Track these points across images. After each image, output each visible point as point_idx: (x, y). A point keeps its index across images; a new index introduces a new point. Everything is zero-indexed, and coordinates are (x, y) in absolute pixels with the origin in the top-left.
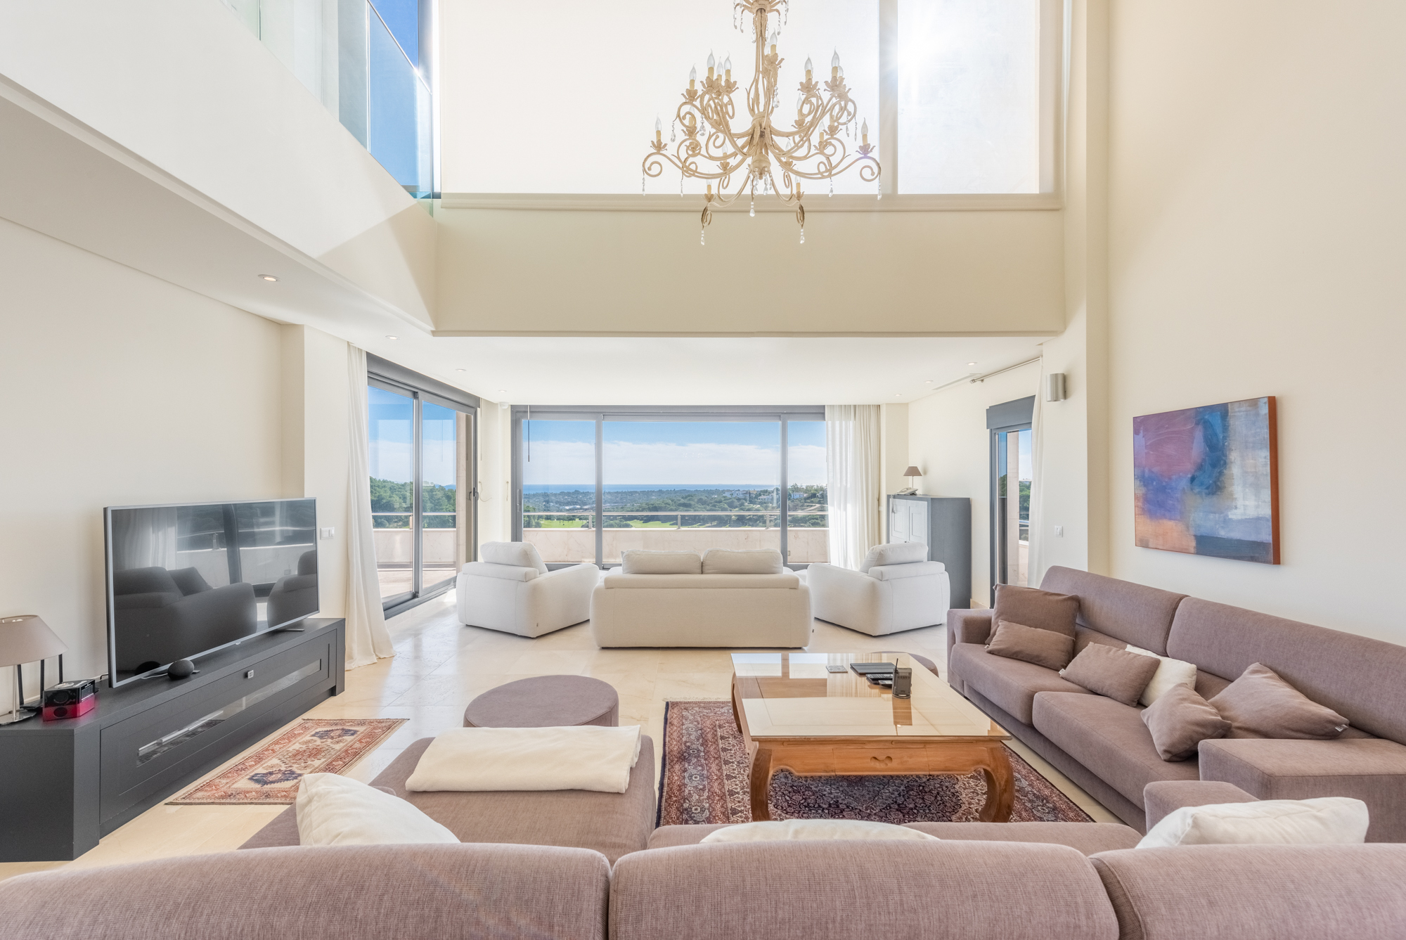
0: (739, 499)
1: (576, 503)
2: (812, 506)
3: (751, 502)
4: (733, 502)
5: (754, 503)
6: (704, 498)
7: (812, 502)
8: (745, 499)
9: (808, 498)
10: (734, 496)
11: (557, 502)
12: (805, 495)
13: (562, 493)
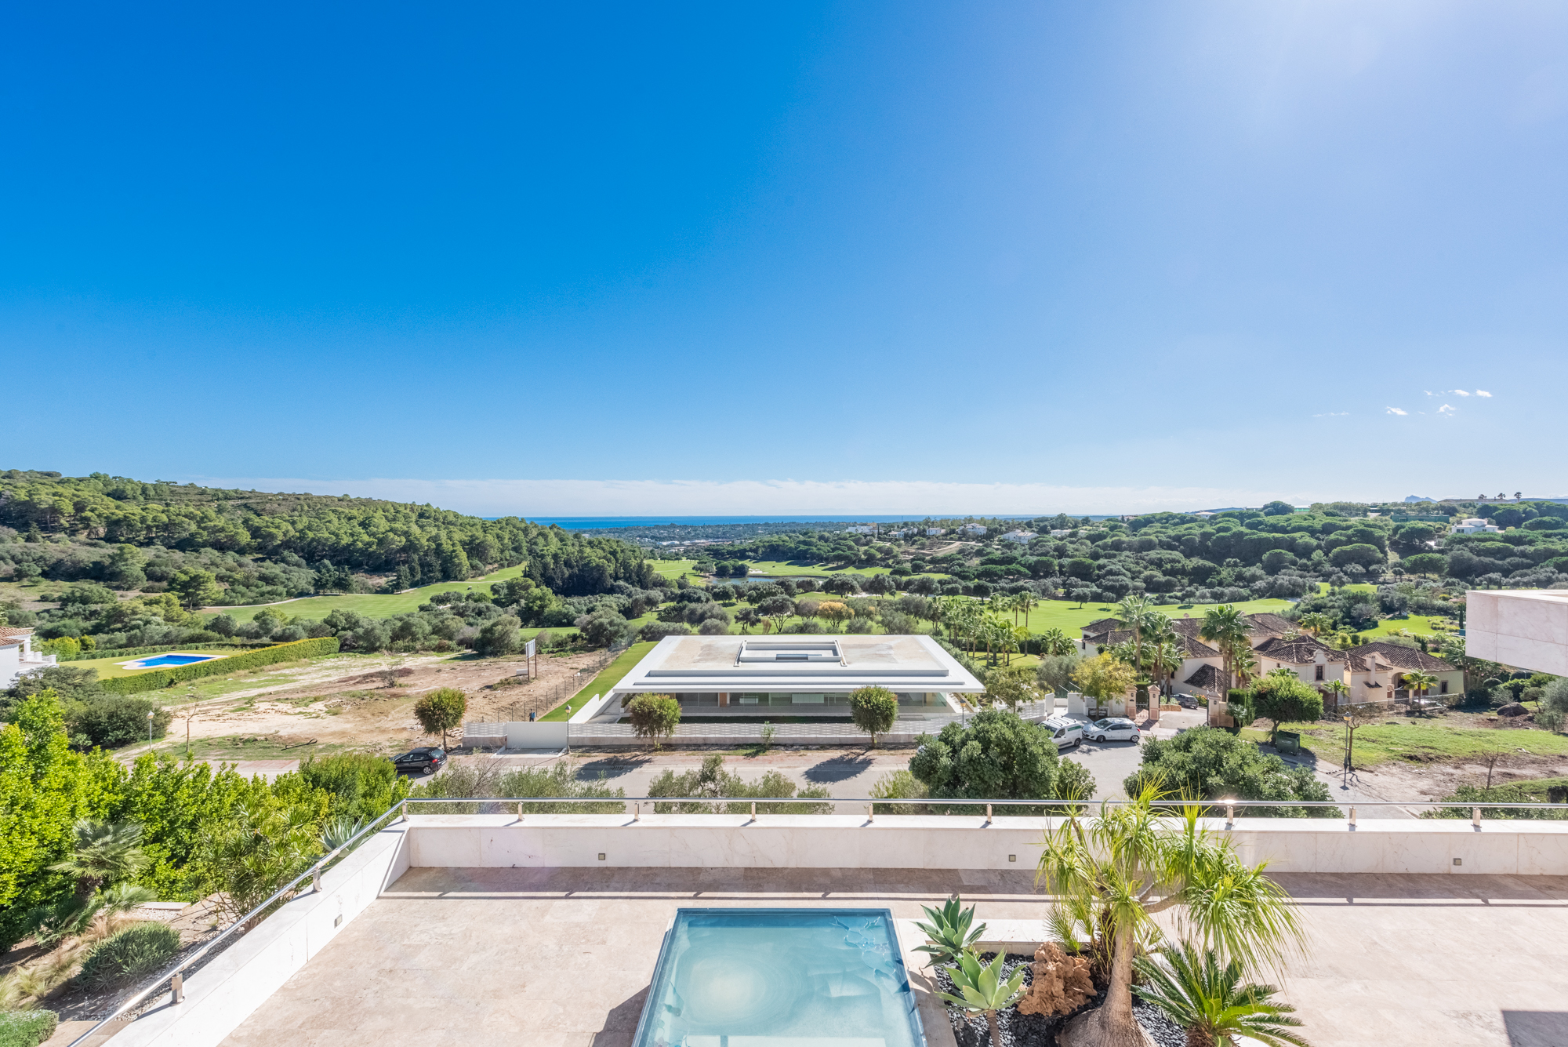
0: (866, 536)
1: (673, 538)
2: (950, 544)
3: (880, 539)
4: (860, 539)
5: (884, 540)
6: (827, 534)
7: (951, 539)
8: (873, 535)
9: (946, 535)
10: (860, 531)
11: (652, 537)
12: (943, 531)
13: (657, 527)
